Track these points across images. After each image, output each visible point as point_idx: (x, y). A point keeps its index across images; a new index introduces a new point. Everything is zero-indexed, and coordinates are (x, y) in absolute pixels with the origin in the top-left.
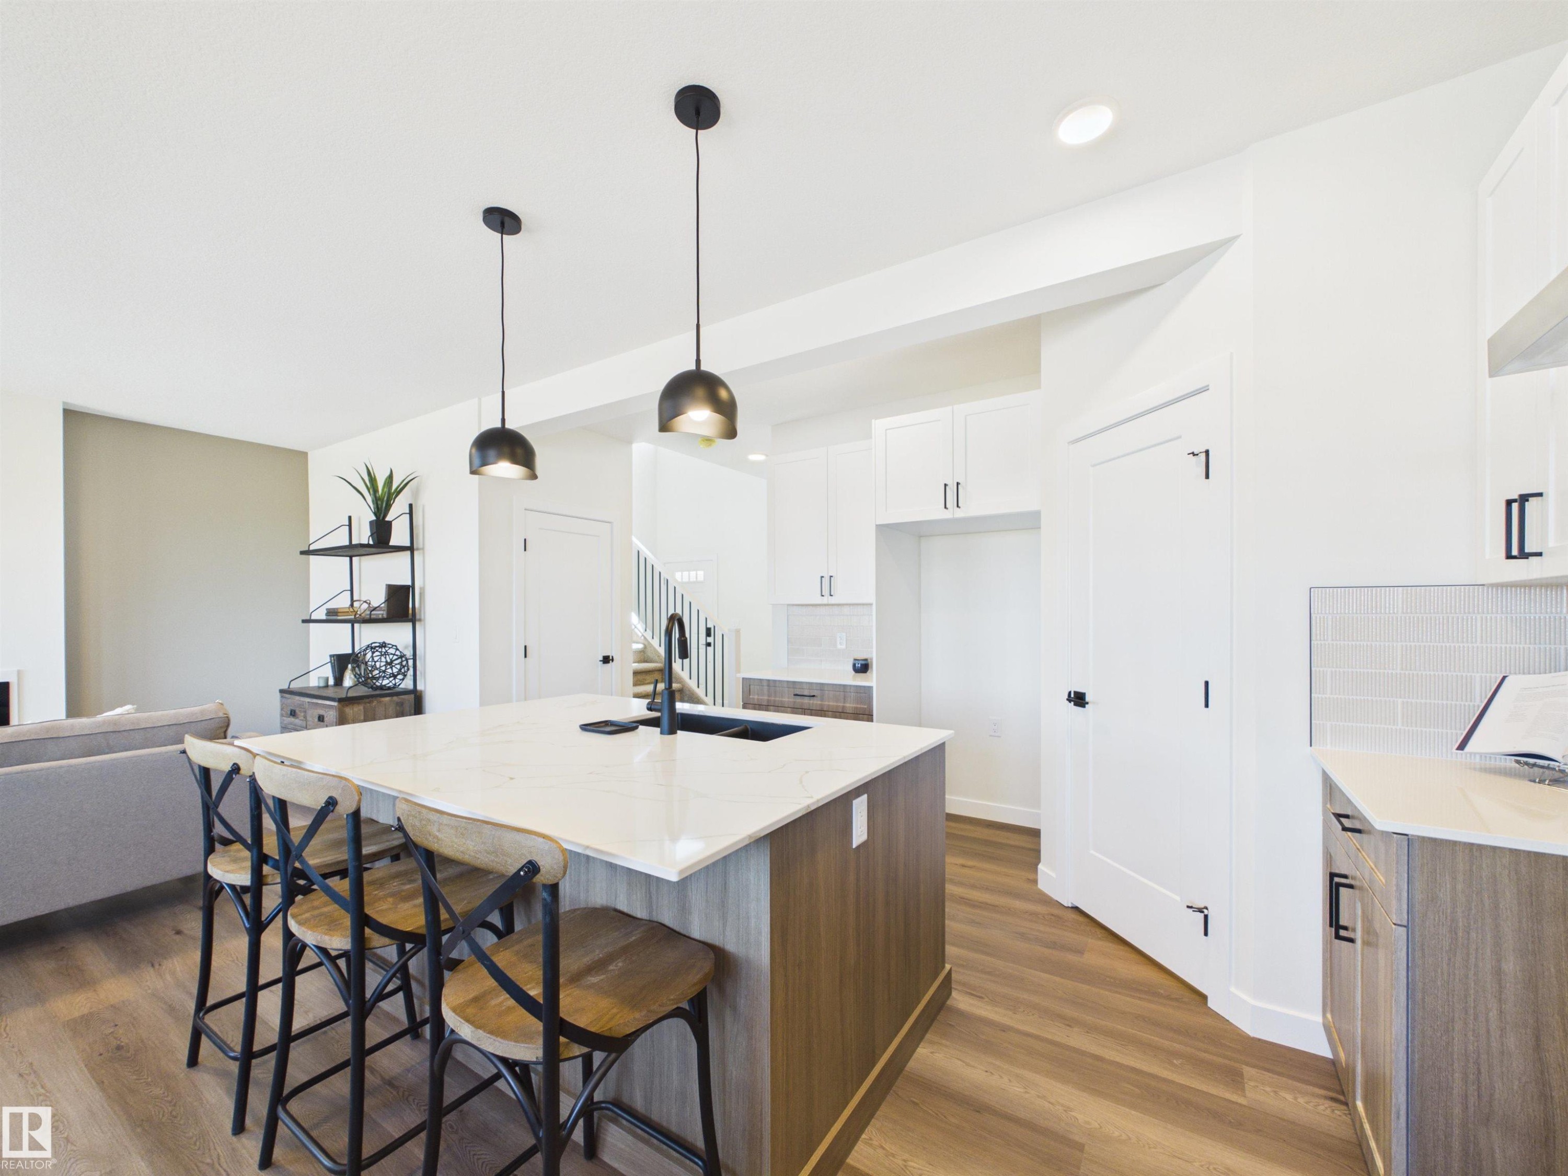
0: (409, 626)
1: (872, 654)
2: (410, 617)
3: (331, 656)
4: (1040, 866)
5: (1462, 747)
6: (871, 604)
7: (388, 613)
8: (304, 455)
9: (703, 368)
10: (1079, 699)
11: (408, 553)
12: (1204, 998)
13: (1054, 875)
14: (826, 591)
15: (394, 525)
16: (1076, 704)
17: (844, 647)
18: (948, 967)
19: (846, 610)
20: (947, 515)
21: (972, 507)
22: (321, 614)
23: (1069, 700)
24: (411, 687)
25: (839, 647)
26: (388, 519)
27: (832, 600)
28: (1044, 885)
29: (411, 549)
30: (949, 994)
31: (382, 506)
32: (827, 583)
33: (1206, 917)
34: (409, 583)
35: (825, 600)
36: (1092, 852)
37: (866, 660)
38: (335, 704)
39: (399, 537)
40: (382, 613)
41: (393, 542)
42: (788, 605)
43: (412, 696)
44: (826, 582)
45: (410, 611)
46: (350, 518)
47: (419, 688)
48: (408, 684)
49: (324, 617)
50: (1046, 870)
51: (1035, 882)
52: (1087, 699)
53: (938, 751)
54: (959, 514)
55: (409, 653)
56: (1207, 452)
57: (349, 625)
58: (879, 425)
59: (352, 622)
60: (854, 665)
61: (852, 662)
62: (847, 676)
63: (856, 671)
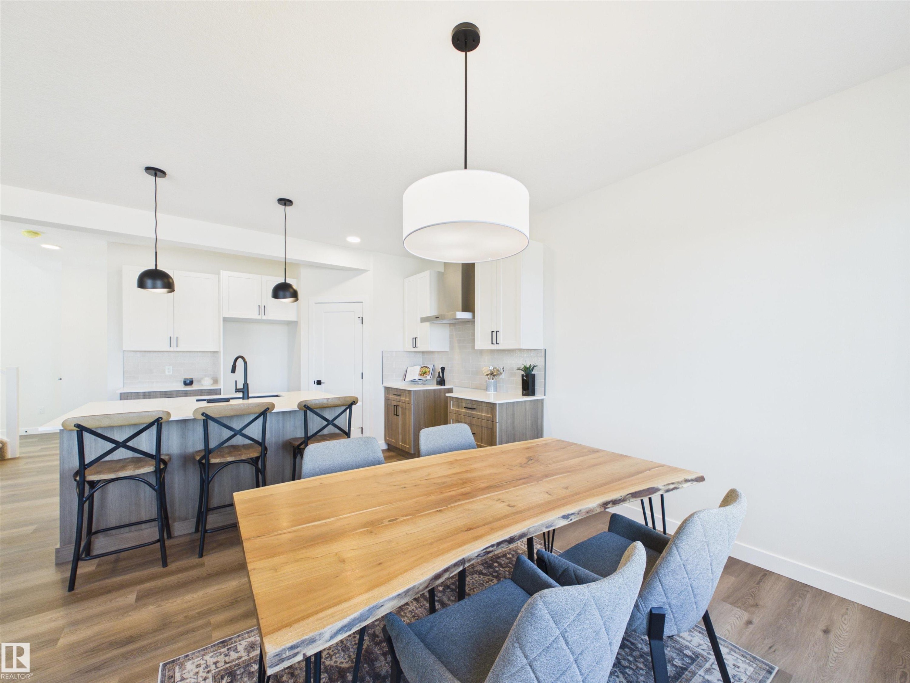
5: (405, 380)
14: (174, 344)
17: (171, 373)
20: (259, 317)
25: (167, 374)
27: (178, 349)
32: (175, 341)
35: (171, 349)
37: (192, 379)
52: (321, 382)
56: (362, 318)
60: (185, 382)
61: (183, 380)
62: (181, 387)
63: (185, 384)
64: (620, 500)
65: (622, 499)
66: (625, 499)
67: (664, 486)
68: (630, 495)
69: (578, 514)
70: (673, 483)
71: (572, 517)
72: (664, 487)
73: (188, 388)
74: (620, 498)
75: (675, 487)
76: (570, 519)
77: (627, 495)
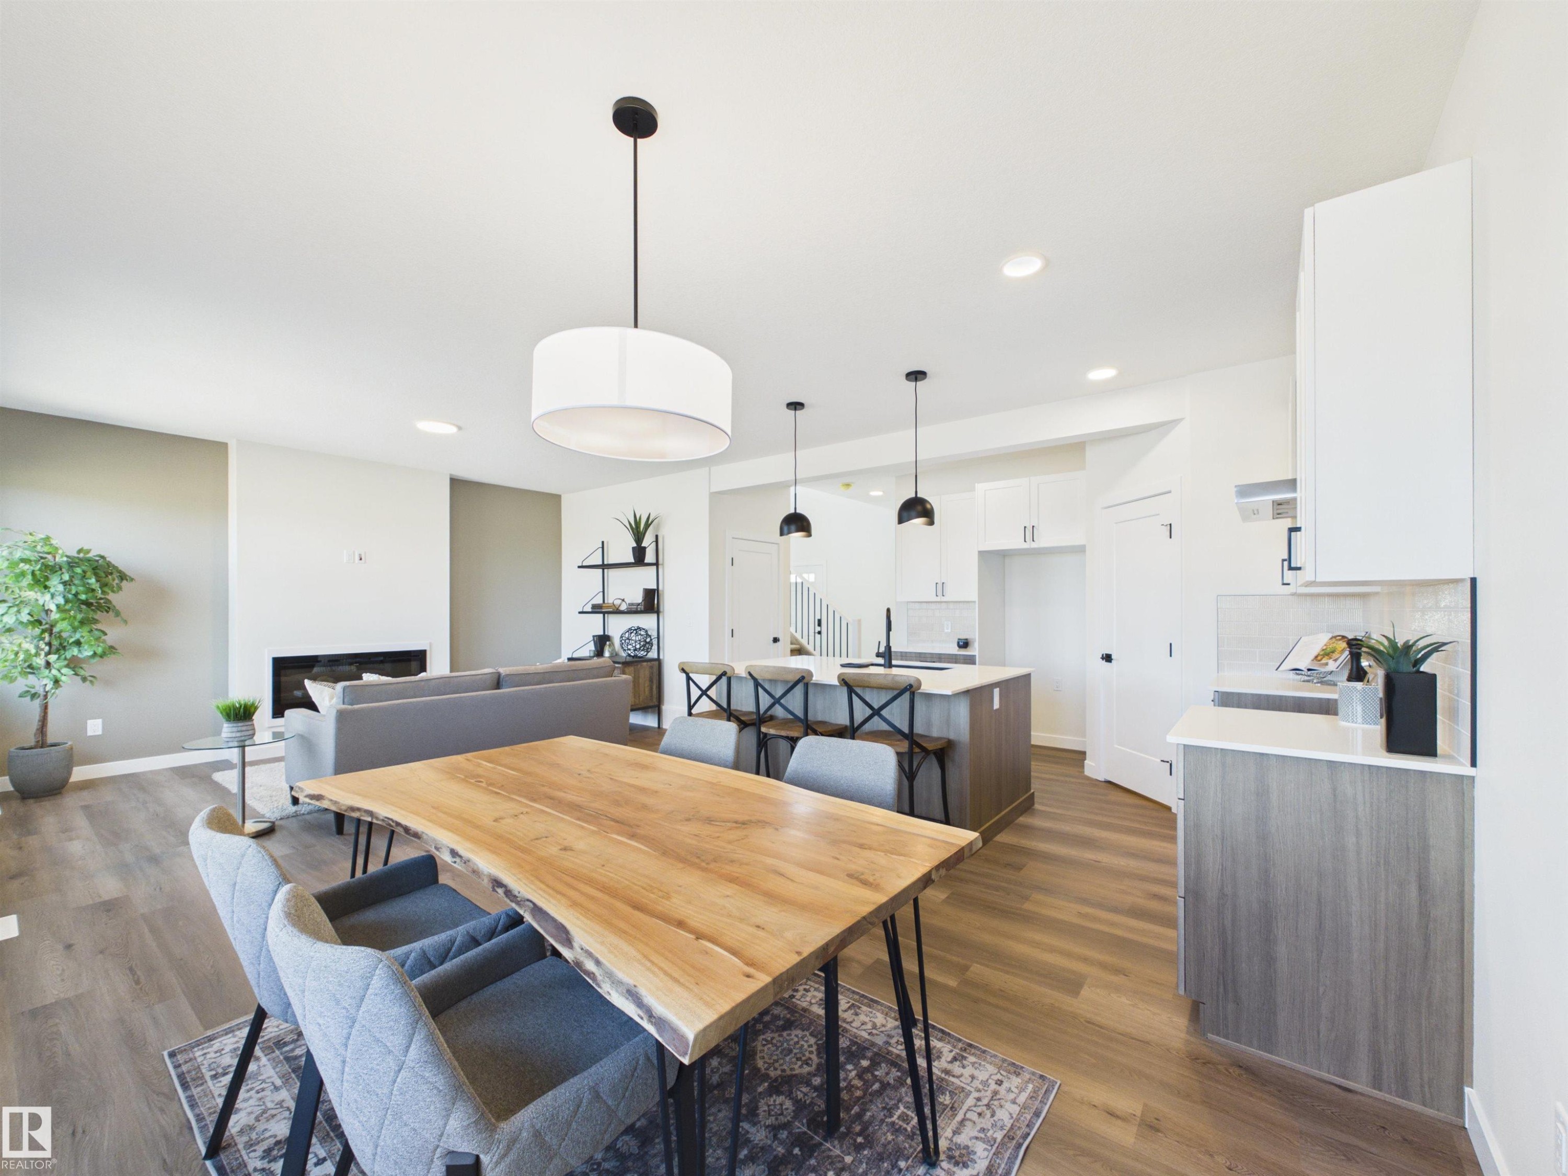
0: (655, 616)
1: (973, 635)
2: (656, 609)
3: (594, 636)
4: (1086, 762)
6: (975, 602)
7: (645, 608)
8: (558, 497)
9: (918, 496)
10: (1108, 658)
11: (655, 567)
12: (1169, 809)
13: (1093, 764)
14: (940, 593)
15: (647, 550)
16: (1106, 661)
17: (949, 631)
18: (1032, 791)
19: (951, 606)
20: (1025, 546)
21: (1043, 541)
22: (588, 608)
23: (1103, 658)
24: (656, 656)
25: (946, 631)
26: (643, 545)
27: (944, 599)
28: (1088, 772)
29: (657, 564)
30: (1033, 804)
31: (639, 536)
32: (941, 588)
33: (1171, 765)
34: (655, 587)
35: (938, 599)
36: (1117, 746)
37: (967, 639)
38: (620, 666)
39: (650, 557)
40: (641, 608)
41: (646, 561)
42: (908, 602)
43: (657, 662)
44: (940, 586)
45: (656, 606)
46: (603, 542)
47: (661, 657)
48: (653, 654)
49: (590, 610)
50: (1090, 763)
51: (1084, 772)
52: (1113, 657)
53: (1027, 677)
54: (1034, 545)
55: (654, 634)
56: (1170, 525)
57: (602, 615)
58: (981, 487)
59: (604, 613)
60: (958, 643)
61: (956, 641)
62: (954, 650)
63: (960, 646)
64: (515, 896)
65: (519, 899)
66: (522, 903)
67: (582, 949)
68: (531, 905)
69: (465, 863)
70: (598, 963)
71: (458, 860)
72: (579, 950)
73: (963, 652)
74: (516, 894)
75: (593, 973)
76: (454, 860)
77: (528, 900)
